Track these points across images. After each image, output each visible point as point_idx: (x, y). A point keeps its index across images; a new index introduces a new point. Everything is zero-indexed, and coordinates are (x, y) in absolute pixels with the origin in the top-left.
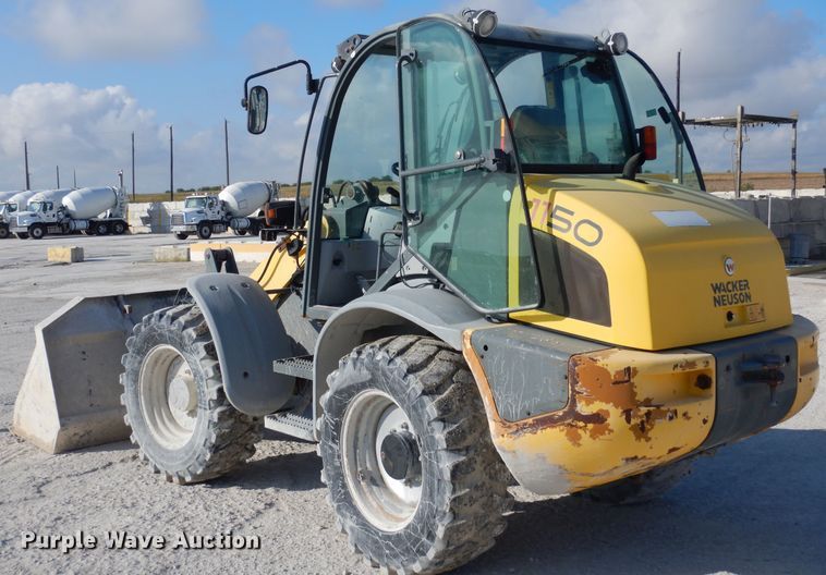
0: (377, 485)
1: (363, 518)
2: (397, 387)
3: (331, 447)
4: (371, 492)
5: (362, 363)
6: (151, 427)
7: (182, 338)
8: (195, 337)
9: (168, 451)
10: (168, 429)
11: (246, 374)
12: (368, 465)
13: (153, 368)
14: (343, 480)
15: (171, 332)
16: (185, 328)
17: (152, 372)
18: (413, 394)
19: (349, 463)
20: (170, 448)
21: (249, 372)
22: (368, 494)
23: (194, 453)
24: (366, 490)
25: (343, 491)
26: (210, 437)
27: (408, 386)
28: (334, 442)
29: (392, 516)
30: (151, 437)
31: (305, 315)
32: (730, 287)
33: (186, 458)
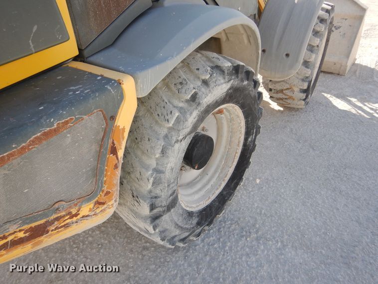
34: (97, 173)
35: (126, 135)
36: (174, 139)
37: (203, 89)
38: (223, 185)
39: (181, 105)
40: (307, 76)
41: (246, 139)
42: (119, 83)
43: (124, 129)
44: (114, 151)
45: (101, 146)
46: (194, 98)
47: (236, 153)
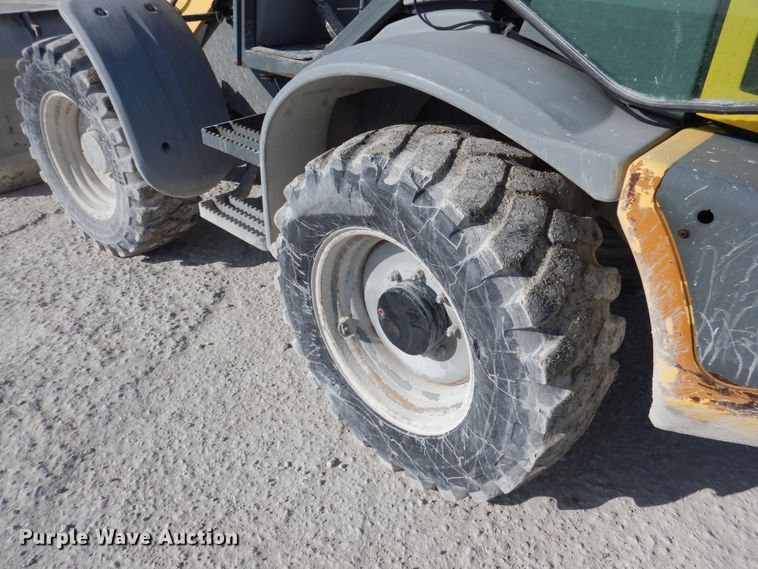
0: (368, 341)
1: (351, 391)
2: (433, 247)
3: (296, 289)
4: (360, 350)
5: (355, 185)
6: (70, 189)
7: (72, 86)
8: (88, 85)
9: (94, 221)
10: (91, 190)
11: (165, 146)
12: (353, 311)
13: (57, 119)
14: (317, 334)
15: (58, 75)
16: (73, 70)
17: (57, 124)
18: (472, 271)
19: (325, 311)
20: (95, 216)
21: (168, 142)
22: (355, 354)
23: (121, 230)
24: (351, 347)
25: (318, 348)
26: (135, 215)
27: (461, 252)
28: (302, 284)
29: (394, 392)
30: (73, 201)
31: (240, 63)
33: (114, 233)
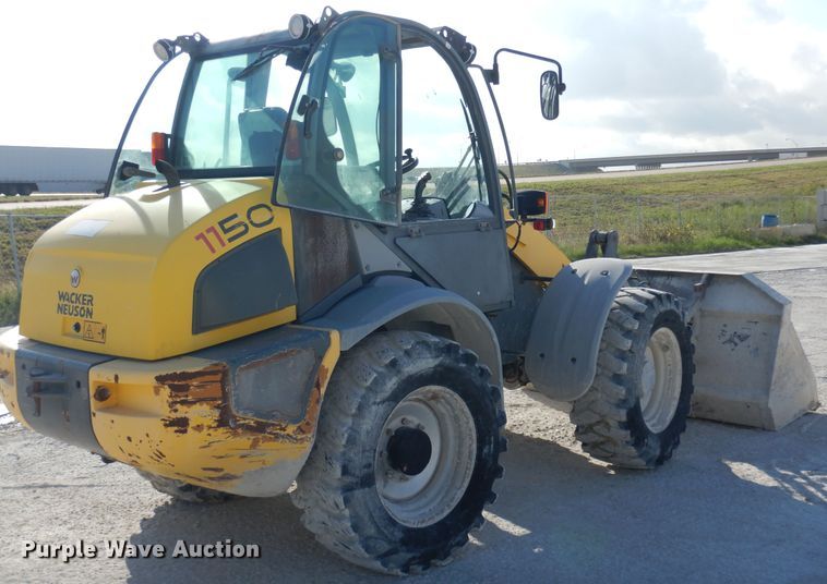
32: (74, 298)
34: (304, 400)
35: (329, 375)
36: (372, 400)
37: (405, 359)
38: (447, 512)
39: (380, 370)
40: (622, 397)
41: (480, 449)
42: (329, 334)
43: (327, 370)
44: (318, 386)
45: (310, 378)
46: (393, 364)
47: (467, 468)
